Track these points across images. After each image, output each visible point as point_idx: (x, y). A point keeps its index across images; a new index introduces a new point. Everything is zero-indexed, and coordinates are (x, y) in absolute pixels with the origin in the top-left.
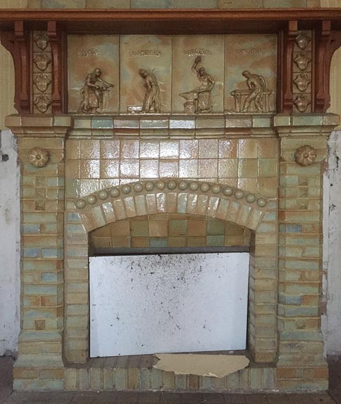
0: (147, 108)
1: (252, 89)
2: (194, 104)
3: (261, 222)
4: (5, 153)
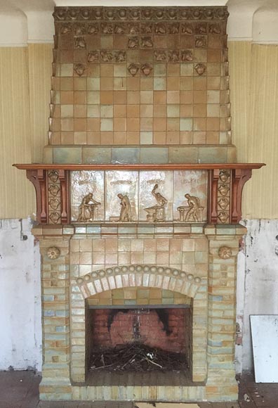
0: (123, 218)
1: (191, 206)
2: (153, 216)
3: (197, 292)
4: (24, 234)
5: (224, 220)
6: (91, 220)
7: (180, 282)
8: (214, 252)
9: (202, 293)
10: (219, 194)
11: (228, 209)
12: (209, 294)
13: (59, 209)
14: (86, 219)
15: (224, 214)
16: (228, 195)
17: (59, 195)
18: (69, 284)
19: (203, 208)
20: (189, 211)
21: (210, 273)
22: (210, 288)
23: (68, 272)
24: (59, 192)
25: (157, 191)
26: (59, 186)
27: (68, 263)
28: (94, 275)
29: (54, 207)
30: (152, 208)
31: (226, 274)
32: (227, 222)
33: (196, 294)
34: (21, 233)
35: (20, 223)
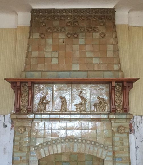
0: (62, 110)
1: (101, 103)
2: (80, 109)
3: (106, 156)
4: (6, 124)
5: (119, 110)
6: (44, 111)
7: (96, 149)
8: (115, 129)
9: (109, 156)
10: (116, 97)
11: (121, 104)
12: (114, 157)
13: (27, 104)
14: (42, 110)
15: (119, 107)
16: (121, 97)
17: (27, 97)
18: (30, 150)
19: (108, 104)
20: (100, 106)
21: (114, 143)
22: (114, 153)
23: (30, 142)
24: (28, 95)
25: (81, 95)
26: (28, 91)
27: (30, 136)
28: (45, 144)
29: (24, 103)
30: (79, 104)
31: (123, 143)
32: (122, 112)
33: (105, 157)
34: (4, 123)
35: (4, 117)
